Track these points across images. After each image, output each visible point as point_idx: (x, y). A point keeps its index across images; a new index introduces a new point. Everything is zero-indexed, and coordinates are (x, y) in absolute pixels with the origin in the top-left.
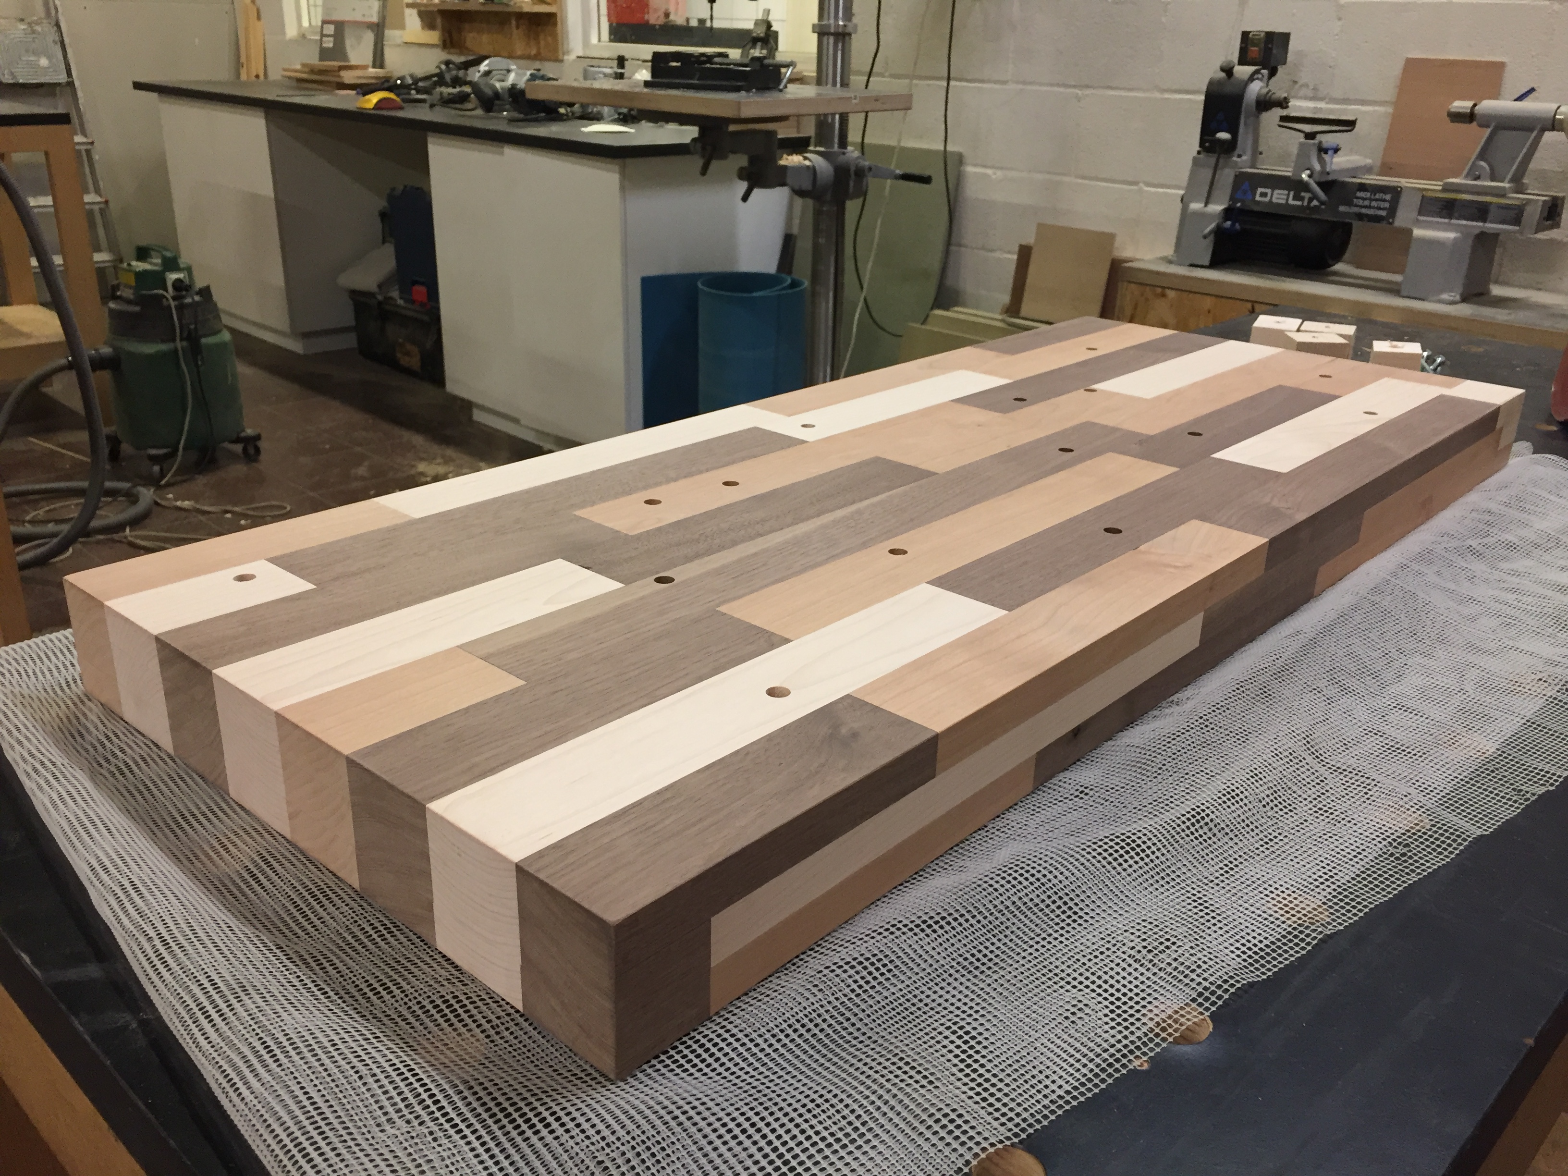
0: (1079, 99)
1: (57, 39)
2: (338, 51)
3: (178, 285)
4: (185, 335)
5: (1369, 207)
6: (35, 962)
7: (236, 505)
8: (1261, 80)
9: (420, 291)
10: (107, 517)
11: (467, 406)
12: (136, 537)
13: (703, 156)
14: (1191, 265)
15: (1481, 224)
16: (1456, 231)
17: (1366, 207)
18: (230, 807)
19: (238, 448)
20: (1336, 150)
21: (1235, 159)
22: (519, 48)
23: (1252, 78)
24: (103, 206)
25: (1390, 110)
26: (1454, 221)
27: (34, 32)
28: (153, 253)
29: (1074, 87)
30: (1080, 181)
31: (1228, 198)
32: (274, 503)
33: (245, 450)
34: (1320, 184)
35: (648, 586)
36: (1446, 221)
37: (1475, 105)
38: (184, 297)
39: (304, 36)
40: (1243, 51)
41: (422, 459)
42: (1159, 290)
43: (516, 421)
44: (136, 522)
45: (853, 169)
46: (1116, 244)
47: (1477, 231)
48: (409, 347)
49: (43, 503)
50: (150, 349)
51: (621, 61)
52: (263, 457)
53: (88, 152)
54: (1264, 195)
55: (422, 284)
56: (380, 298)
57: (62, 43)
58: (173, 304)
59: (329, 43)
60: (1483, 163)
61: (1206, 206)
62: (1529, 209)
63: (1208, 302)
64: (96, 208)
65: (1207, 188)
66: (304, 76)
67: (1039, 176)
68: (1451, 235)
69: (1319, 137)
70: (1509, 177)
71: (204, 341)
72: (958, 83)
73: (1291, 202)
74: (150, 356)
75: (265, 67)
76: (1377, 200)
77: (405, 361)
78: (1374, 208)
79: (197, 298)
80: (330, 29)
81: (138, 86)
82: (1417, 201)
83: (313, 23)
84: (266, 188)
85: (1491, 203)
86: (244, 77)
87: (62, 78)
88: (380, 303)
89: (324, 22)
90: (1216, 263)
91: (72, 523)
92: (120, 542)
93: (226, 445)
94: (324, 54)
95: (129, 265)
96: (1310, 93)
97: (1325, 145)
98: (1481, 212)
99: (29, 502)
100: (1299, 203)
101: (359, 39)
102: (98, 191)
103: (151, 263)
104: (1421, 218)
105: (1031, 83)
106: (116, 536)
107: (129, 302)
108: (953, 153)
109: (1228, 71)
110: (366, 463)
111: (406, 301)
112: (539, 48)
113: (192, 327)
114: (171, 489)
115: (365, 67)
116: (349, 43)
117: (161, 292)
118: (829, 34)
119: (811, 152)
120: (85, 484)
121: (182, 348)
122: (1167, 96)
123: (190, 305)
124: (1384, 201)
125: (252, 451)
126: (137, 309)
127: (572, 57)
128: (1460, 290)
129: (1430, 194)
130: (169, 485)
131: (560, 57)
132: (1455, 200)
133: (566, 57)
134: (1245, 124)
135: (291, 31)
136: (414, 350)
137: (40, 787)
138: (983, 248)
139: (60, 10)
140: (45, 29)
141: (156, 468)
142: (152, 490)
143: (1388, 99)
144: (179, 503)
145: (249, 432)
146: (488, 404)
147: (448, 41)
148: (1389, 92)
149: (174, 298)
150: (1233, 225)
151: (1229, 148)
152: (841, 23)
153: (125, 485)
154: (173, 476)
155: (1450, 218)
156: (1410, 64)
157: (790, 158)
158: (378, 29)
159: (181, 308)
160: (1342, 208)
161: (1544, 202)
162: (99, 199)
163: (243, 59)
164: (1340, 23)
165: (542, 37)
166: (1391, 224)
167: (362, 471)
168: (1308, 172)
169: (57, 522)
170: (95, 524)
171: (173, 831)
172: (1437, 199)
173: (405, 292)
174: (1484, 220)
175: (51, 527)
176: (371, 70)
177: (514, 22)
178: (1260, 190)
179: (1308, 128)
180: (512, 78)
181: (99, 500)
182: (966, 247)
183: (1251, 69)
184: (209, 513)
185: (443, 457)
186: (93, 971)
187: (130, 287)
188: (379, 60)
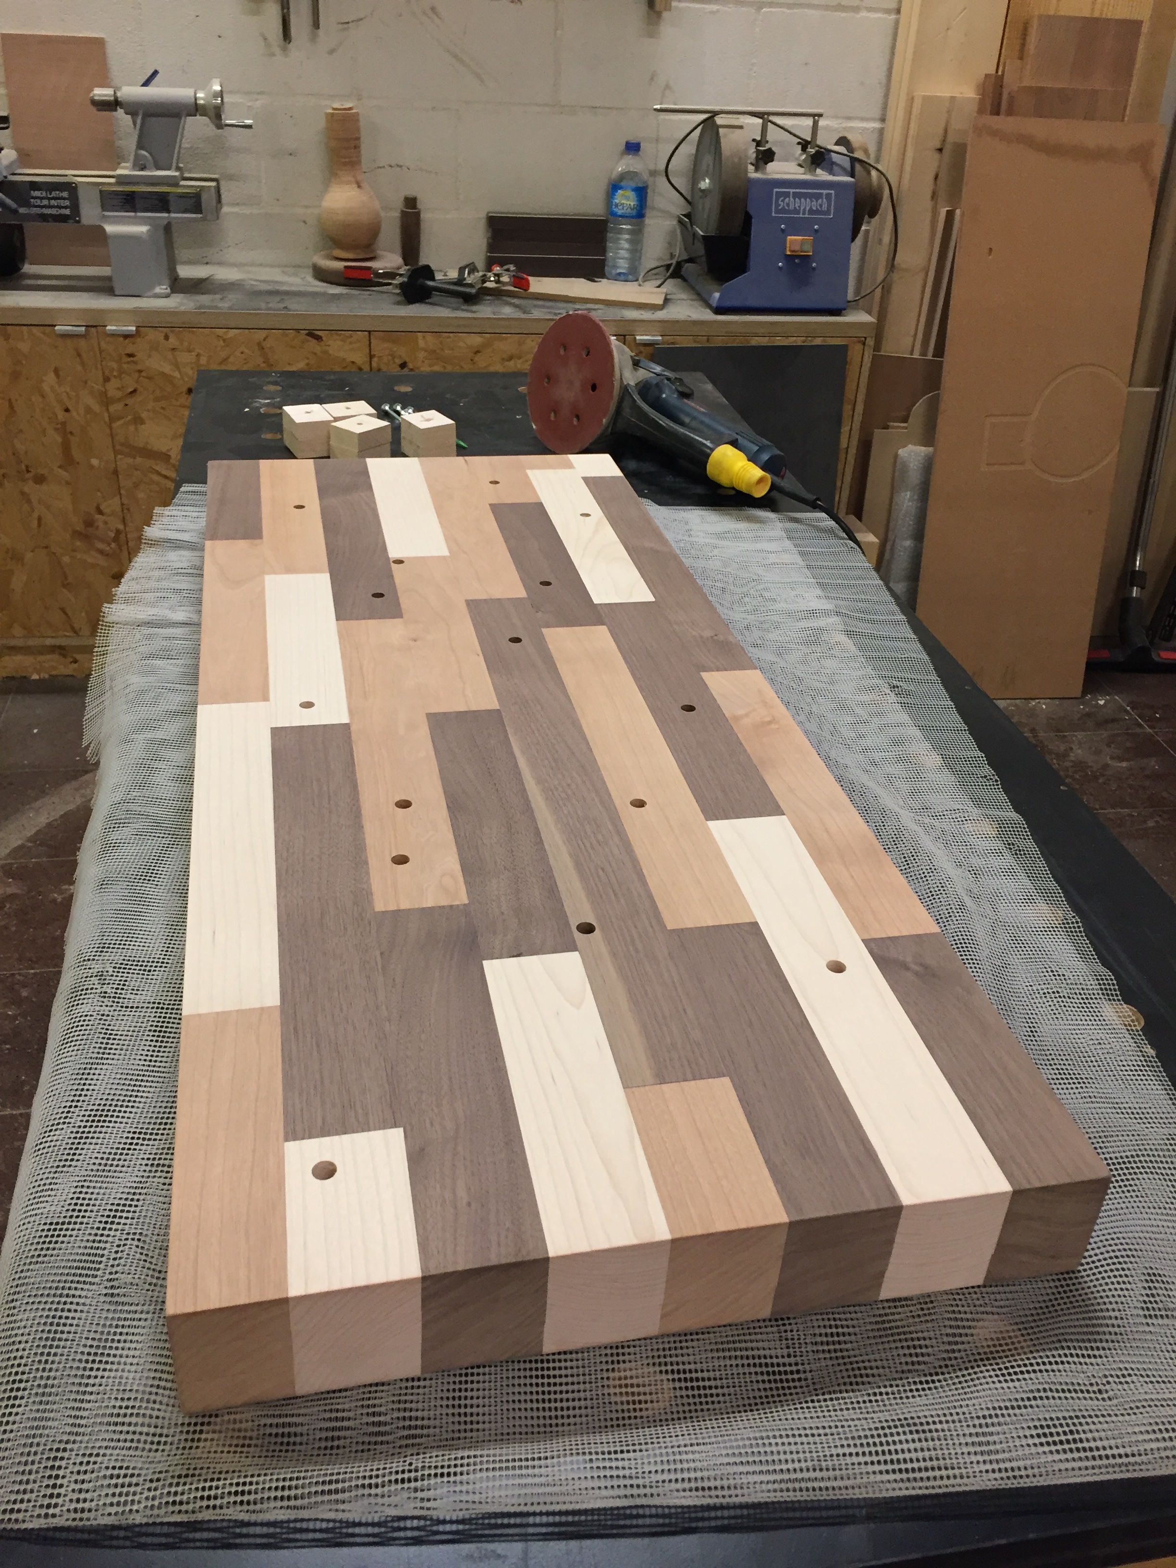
5: (50, 206)
17: (46, 207)
26: (139, 214)
36: (132, 214)
37: (115, 92)
60: (144, 153)
62: (204, 197)
68: (141, 229)
70: (174, 165)
76: (53, 198)
78: (54, 207)
82: (96, 198)
85: (165, 193)
98: (161, 203)
104: (107, 213)
124: (63, 198)
128: (167, 281)
129: (104, 188)
132: (131, 192)
155: (135, 211)
156: (7, 40)
161: (215, 187)
166: (79, 222)
172: (116, 193)
174: (169, 212)
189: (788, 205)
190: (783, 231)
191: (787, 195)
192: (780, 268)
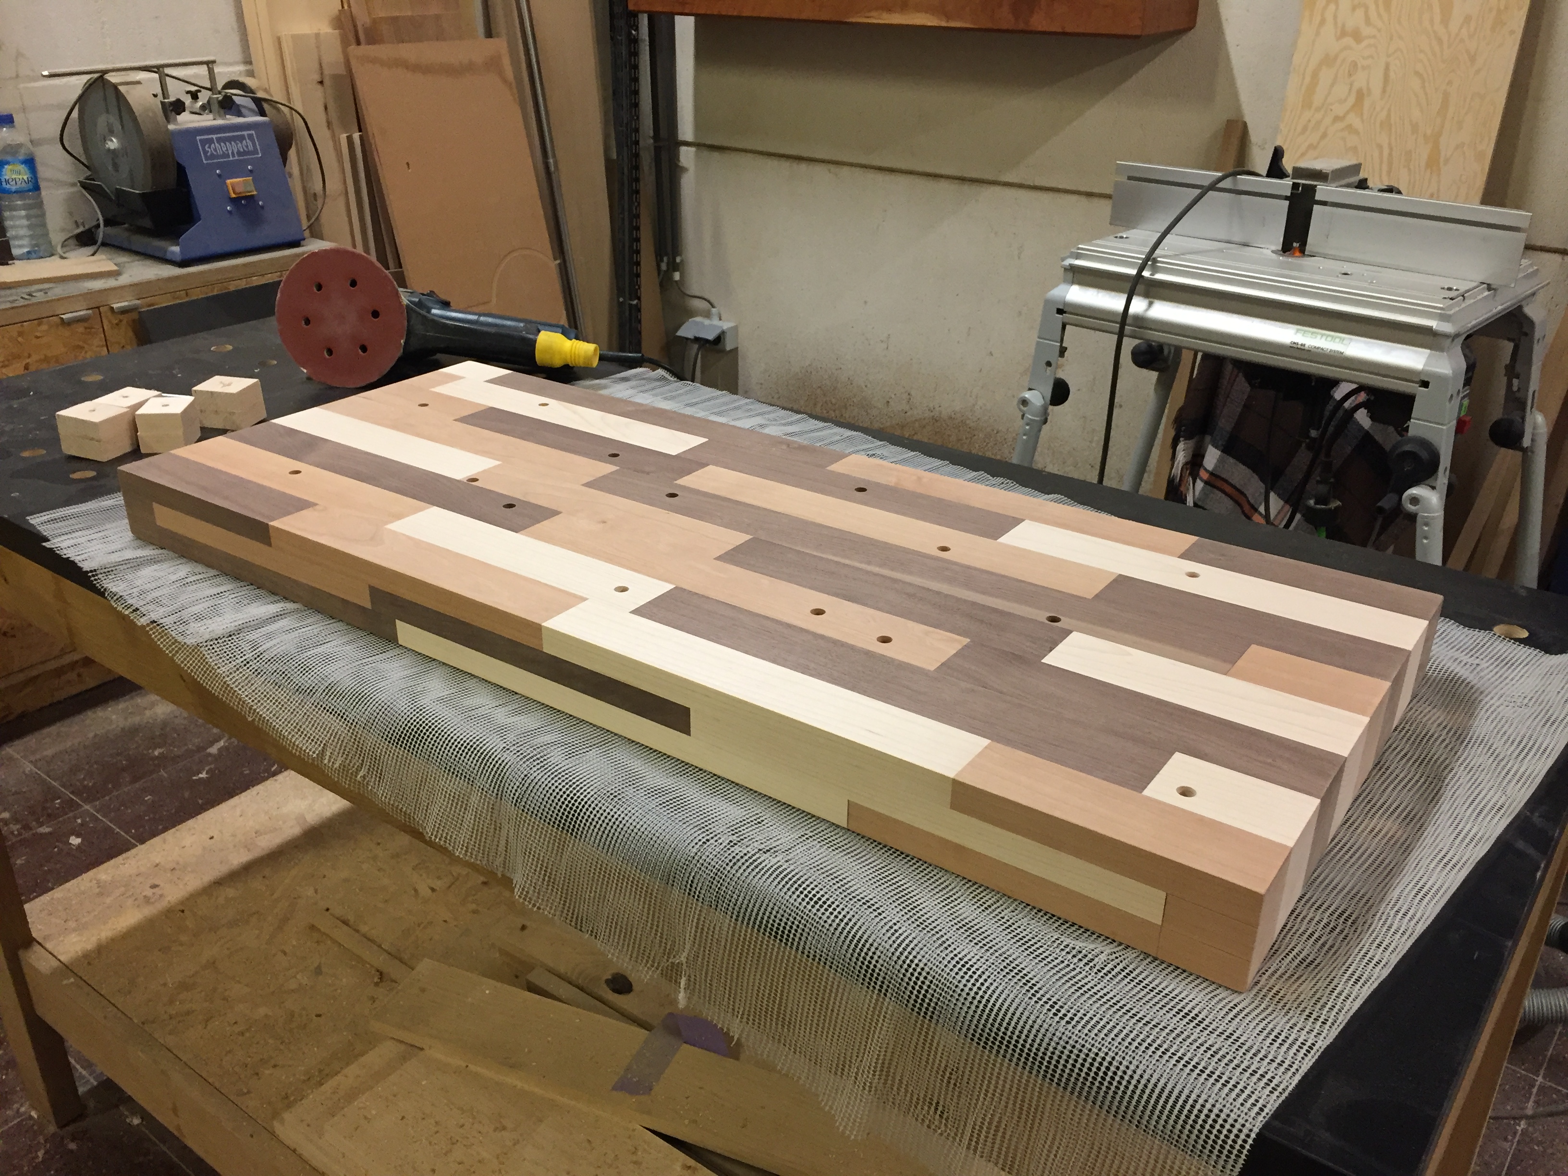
189: (215, 150)
190: (219, 176)
191: (211, 141)
192: (230, 212)
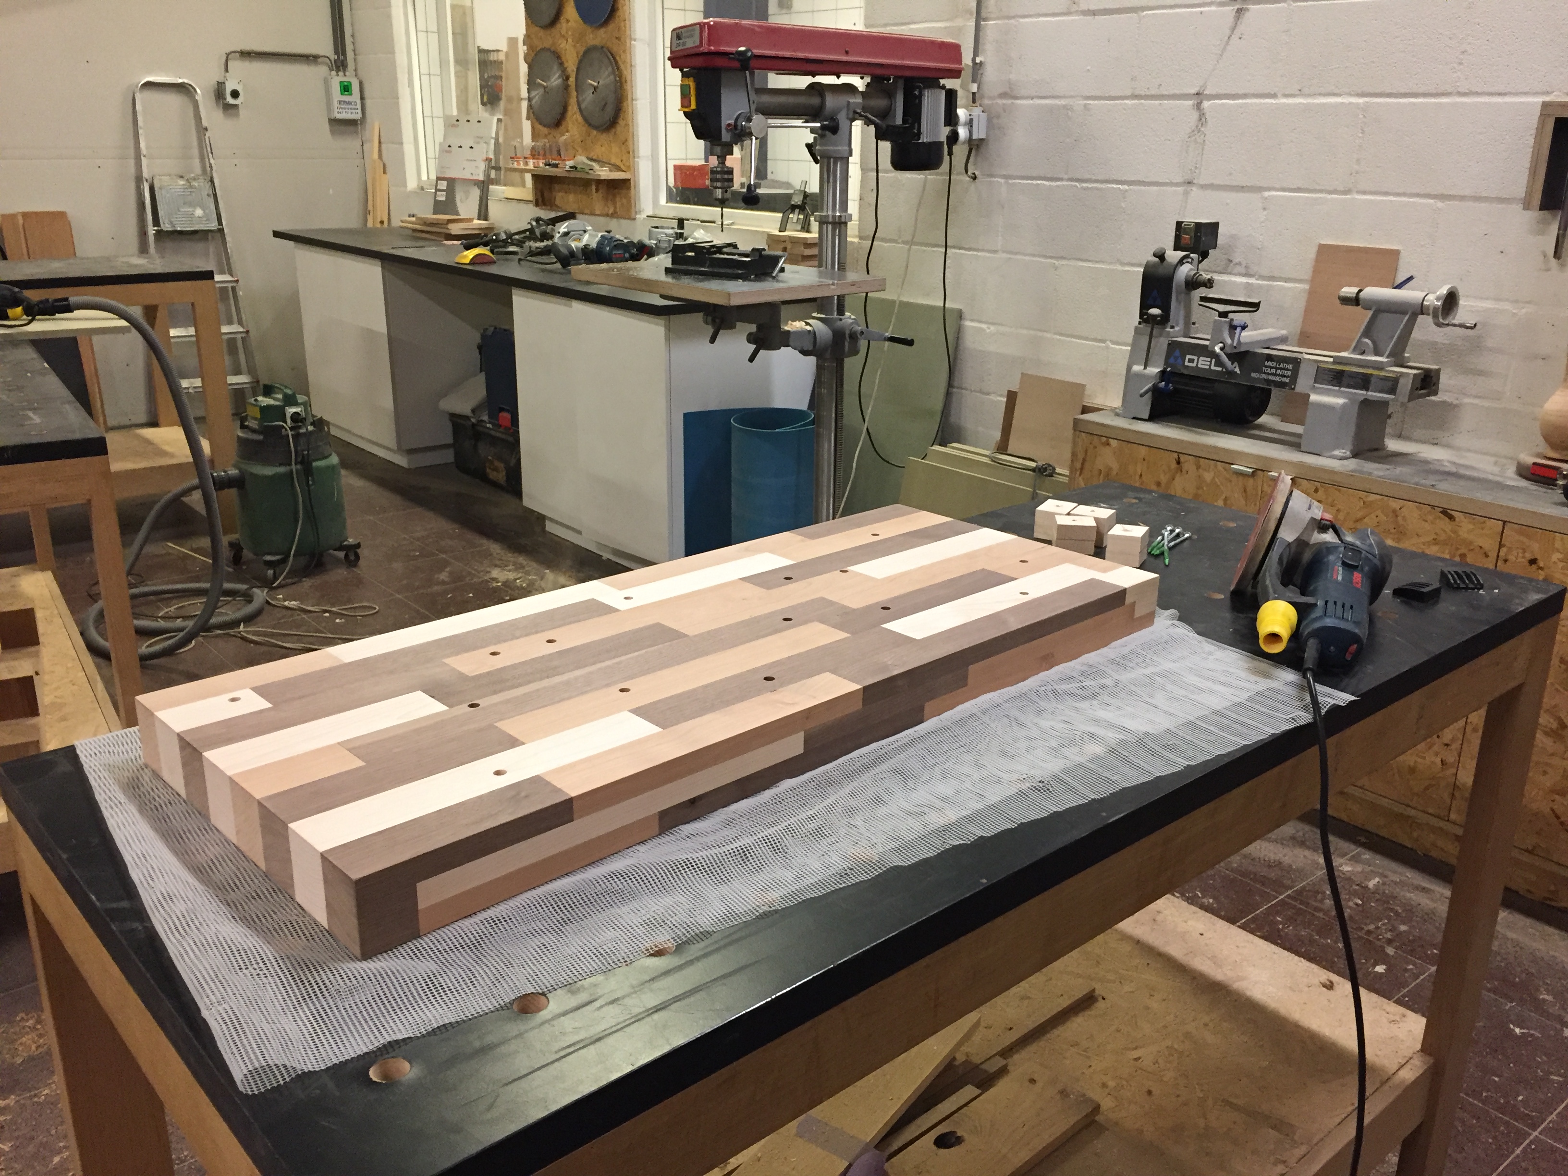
0: (1056, 268)
1: (211, 193)
2: (446, 205)
3: (295, 417)
4: (299, 460)
5: (1275, 375)
6: (98, 900)
7: (333, 605)
8: (1191, 263)
9: (505, 416)
10: (226, 614)
11: (541, 518)
12: (248, 632)
13: (713, 326)
14: (1134, 418)
15: (1365, 392)
16: (1344, 398)
17: (1272, 374)
18: (211, 829)
19: (341, 554)
20: (1244, 327)
21: (1168, 329)
22: (598, 208)
23: (1181, 262)
24: (243, 335)
25: (1307, 287)
26: (1342, 389)
27: (191, 187)
28: (276, 390)
29: (1051, 257)
30: (1059, 337)
31: (1163, 362)
32: (365, 604)
33: (346, 556)
34: (1229, 356)
35: (464, 708)
36: (1337, 388)
37: (1360, 291)
38: (300, 427)
39: (422, 189)
40: (1178, 238)
41: (496, 566)
42: (1104, 439)
43: (579, 532)
44: (249, 619)
45: (847, 332)
46: (1087, 392)
47: (1362, 398)
48: (497, 463)
49: (174, 601)
50: (268, 471)
51: (681, 223)
52: (362, 562)
53: (233, 288)
54: (1191, 361)
55: (507, 411)
56: (473, 420)
57: (215, 196)
58: (290, 433)
59: (442, 197)
60: (1367, 340)
61: (1145, 368)
62: (1402, 381)
63: (1143, 451)
64: (239, 336)
65: (1145, 353)
66: (418, 227)
67: (1025, 332)
68: (1341, 401)
69: (1231, 315)
70: (1387, 353)
71: (314, 464)
72: (954, 250)
73: (1213, 368)
74: (266, 477)
75: (389, 214)
76: (1281, 369)
77: (493, 475)
78: (1279, 375)
79: (310, 428)
80: (443, 185)
81: (277, 234)
82: (1313, 372)
83: (431, 177)
84: (380, 325)
85: (1371, 374)
86: (370, 224)
87: (214, 226)
88: (473, 425)
89: (438, 179)
90: (1153, 417)
91: (196, 619)
92: (234, 636)
93: (331, 551)
94: (438, 207)
95: (256, 400)
96: (1243, 271)
97: (1235, 323)
98: (1364, 382)
99: (161, 600)
100: (1220, 369)
101: (467, 194)
102: (240, 323)
103: (274, 399)
104: (1316, 385)
105: (1016, 253)
106: (232, 632)
107: (254, 431)
108: (952, 310)
109: (1161, 256)
110: (448, 569)
111: (493, 424)
112: (615, 208)
113: (306, 452)
114: (280, 590)
115: (470, 220)
116: (459, 196)
117: (281, 423)
118: (828, 223)
119: (814, 318)
120: (206, 585)
121: (297, 470)
122: (1127, 268)
123: (304, 434)
124: (1288, 370)
125: (352, 558)
126: (261, 437)
127: (643, 216)
128: (1350, 447)
129: (1322, 365)
130: (280, 586)
131: (633, 216)
132: (1343, 371)
133: (638, 216)
134: (1177, 299)
135: (412, 184)
136: (501, 466)
137: (112, 817)
138: (981, 392)
139: (214, 168)
140: (202, 185)
141: (270, 572)
142: (266, 590)
143: (1306, 278)
144: (286, 603)
145: (351, 541)
146: (556, 518)
147: (540, 201)
148: (1305, 270)
149: (291, 429)
150: (1167, 385)
151: (1164, 320)
152: (838, 214)
153: (243, 587)
154: (284, 579)
155: (1340, 387)
156: (1323, 250)
157: (794, 323)
158: (484, 186)
159: (296, 437)
160: (1254, 375)
161: (1415, 375)
162: (241, 330)
163: (370, 207)
164: (1265, 213)
165: (618, 199)
166: (1294, 389)
167: (443, 576)
168: (1221, 345)
169: (185, 618)
170: (213, 621)
171: (178, 841)
172: (1330, 370)
173: (493, 416)
174: (1367, 390)
175: (179, 623)
176: (476, 222)
177: (594, 187)
178: (1188, 357)
179: (1222, 308)
180: (586, 239)
181: (218, 600)
182: (966, 389)
183: (1181, 254)
184: (310, 612)
185: (515, 564)
186: (125, 904)
187: (255, 419)
188: (483, 214)
